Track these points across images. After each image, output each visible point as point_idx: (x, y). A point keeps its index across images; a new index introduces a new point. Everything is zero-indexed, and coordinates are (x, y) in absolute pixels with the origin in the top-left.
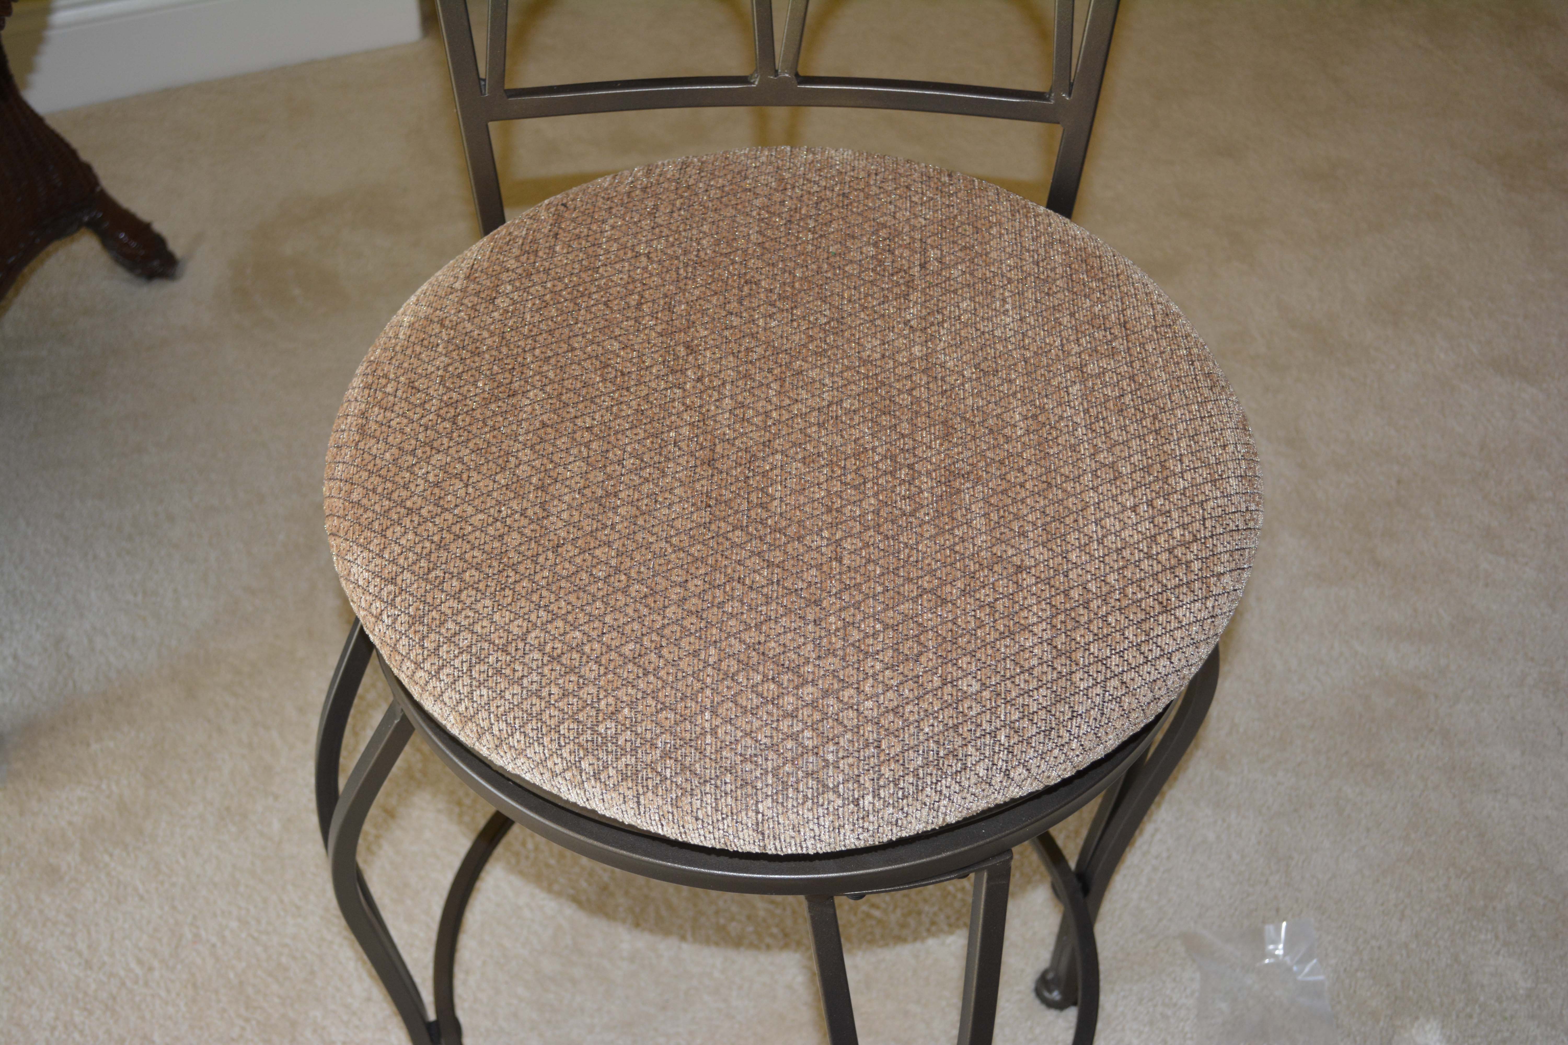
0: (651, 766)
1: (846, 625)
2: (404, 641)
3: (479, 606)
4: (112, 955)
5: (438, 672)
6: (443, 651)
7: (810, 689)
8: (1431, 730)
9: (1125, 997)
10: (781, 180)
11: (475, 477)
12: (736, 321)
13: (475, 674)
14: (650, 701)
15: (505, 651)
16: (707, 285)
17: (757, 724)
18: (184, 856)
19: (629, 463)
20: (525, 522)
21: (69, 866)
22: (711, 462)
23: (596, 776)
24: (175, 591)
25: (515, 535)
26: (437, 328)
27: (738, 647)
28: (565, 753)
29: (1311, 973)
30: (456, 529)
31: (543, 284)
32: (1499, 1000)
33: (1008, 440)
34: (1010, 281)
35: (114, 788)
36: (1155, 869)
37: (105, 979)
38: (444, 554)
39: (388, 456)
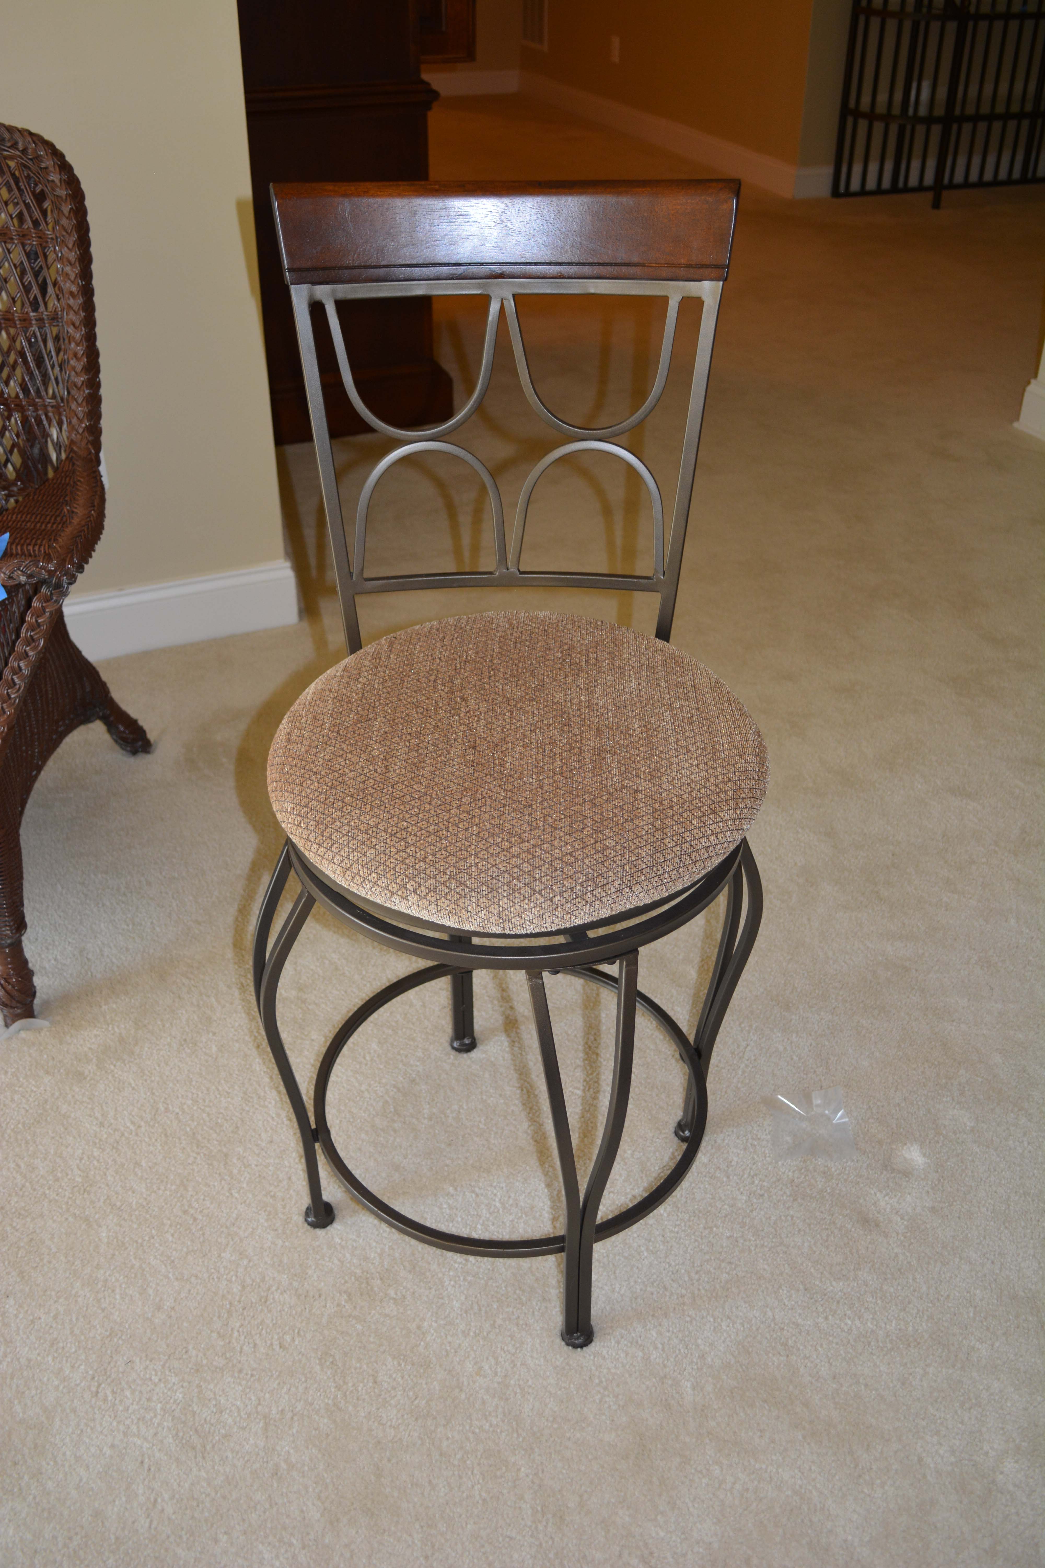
0: (444, 883)
1: (545, 816)
2: (313, 834)
3: (353, 813)
4: (116, 1119)
5: (331, 847)
6: (333, 837)
7: (527, 844)
8: (913, 989)
9: (729, 1135)
10: (511, 624)
11: (349, 756)
12: (487, 687)
13: (351, 846)
14: (443, 852)
15: (367, 833)
16: (472, 671)
17: (498, 861)
18: (159, 1066)
19: (431, 748)
20: (376, 775)
21: (90, 1072)
22: (474, 747)
23: (415, 892)
24: (152, 923)
25: (371, 781)
26: (327, 693)
27: (488, 826)
28: (398, 881)
29: (841, 1118)
30: (340, 780)
31: (384, 672)
32: (955, 1133)
33: (630, 736)
34: (633, 667)
35: (116, 1029)
36: (747, 1066)
37: (112, 1132)
38: (334, 791)
39: (303, 750)
